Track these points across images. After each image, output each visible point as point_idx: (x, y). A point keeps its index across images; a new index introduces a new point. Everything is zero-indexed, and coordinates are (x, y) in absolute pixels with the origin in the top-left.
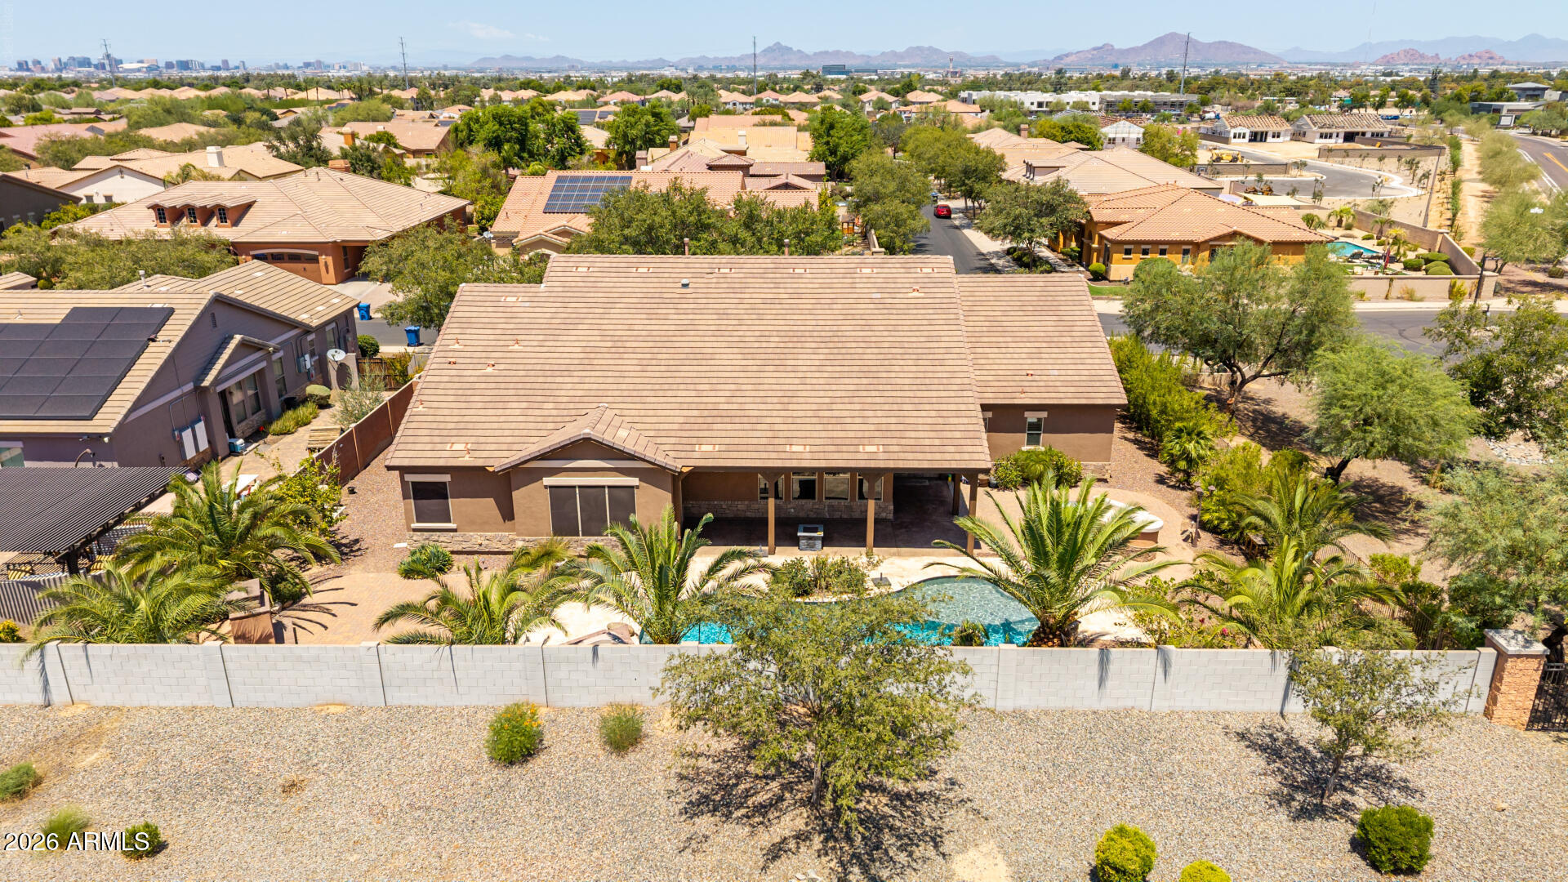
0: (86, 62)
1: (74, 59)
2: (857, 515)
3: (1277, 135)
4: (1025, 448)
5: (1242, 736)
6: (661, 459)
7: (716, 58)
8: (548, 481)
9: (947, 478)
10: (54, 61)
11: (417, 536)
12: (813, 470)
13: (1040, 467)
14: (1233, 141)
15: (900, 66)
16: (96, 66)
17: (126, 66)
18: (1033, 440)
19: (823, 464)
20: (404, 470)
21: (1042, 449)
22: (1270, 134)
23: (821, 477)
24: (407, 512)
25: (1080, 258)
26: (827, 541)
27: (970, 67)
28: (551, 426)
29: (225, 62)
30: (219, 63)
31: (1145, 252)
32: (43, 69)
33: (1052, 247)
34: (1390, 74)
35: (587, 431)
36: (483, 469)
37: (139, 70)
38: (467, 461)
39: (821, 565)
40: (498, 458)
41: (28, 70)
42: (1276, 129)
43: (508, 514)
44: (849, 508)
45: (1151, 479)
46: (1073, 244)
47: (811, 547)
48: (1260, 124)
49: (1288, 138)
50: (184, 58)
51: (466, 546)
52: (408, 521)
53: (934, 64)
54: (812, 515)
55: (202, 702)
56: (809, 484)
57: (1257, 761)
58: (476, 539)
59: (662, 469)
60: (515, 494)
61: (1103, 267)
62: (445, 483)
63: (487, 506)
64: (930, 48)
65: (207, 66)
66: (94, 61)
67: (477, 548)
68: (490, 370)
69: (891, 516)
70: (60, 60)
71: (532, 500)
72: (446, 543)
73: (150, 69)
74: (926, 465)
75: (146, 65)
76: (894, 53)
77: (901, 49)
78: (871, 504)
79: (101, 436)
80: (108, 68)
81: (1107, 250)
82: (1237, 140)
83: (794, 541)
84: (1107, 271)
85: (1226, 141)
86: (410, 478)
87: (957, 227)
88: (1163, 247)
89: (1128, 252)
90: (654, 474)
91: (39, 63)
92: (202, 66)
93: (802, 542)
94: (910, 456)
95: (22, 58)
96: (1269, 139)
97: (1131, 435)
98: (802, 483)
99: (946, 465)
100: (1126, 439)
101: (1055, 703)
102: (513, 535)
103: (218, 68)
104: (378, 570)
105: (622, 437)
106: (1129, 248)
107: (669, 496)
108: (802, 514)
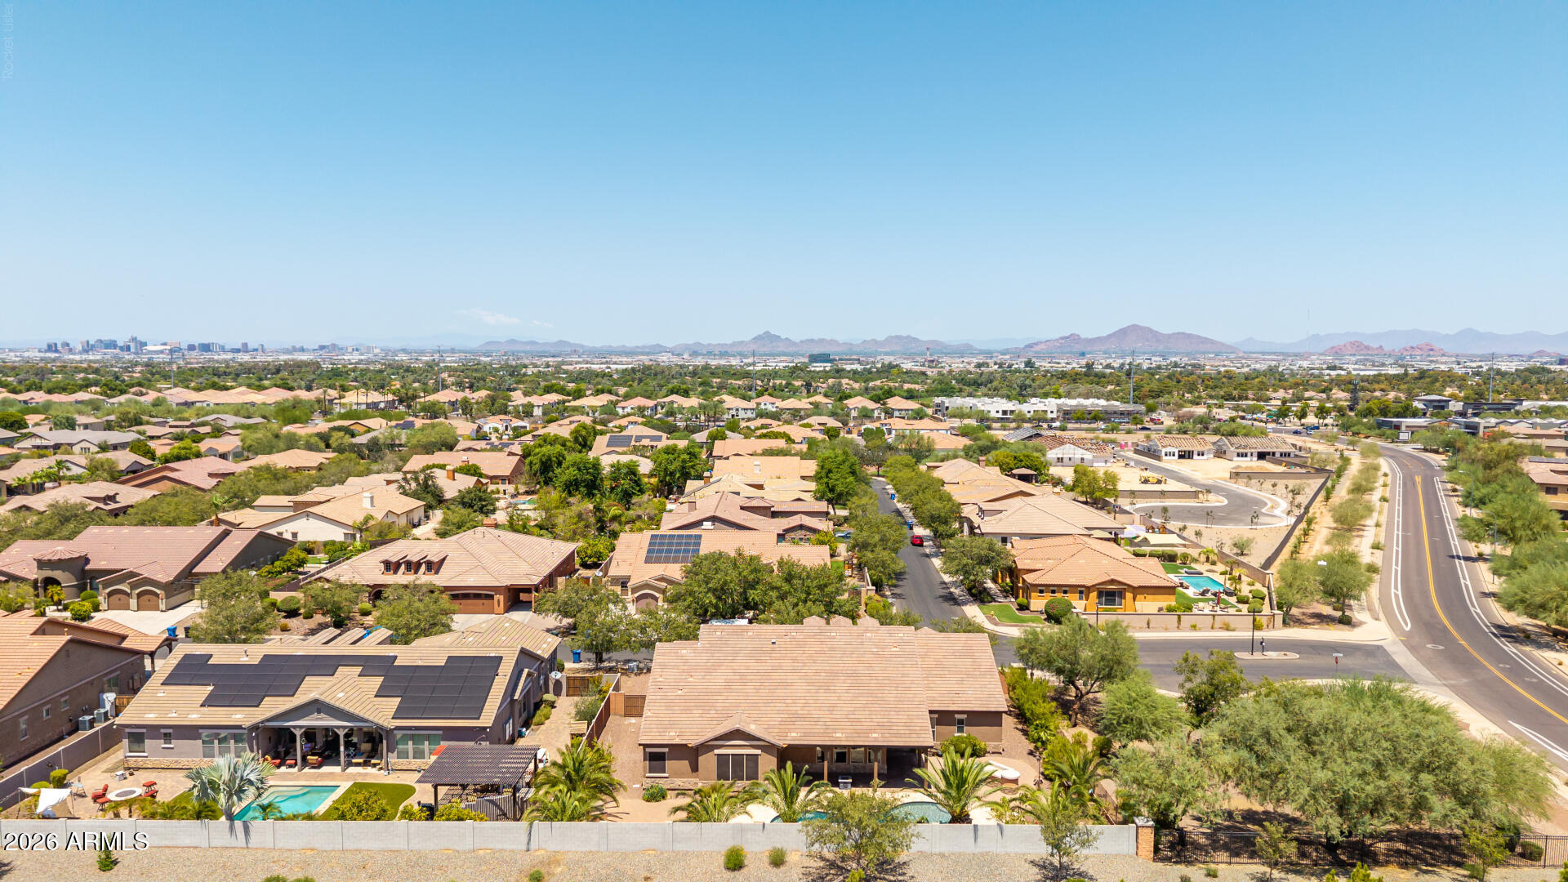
0: (112, 345)
1: (101, 341)
2: (868, 771)
3: (1201, 454)
4: (956, 735)
5: (1032, 862)
6: (773, 741)
7: (709, 345)
8: (717, 751)
9: (912, 750)
10: (81, 343)
11: (649, 780)
12: (844, 747)
13: (964, 746)
14: (1164, 458)
15: (880, 353)
16: (121, 348)
17: (150, 348)
18: (961, 730)
19: (852, 743)
20: (645, 746)
21: (965, 735)
22: (1195, 453)
23: (849, 751)
24: (645, 767)
25: (1012, 591)
26: (854, 785)
27: (946, 354)
28: (715, 723)
29: (245, 345)
30: (239, 346)
31: (1053, 592)
32: (71, 351)
33: (995, 580)
34: (1334, 368)
35: (737, 726)
36: (686, 745)
37: (162, 352)
38: (677, 741)
39: (852, 796)
40: (693, 741)
41: (56, 351)
42: (1200, 449)
43: (695, 768)
44: (864, 767)
45: (1025, 752)
46: (1008, 580)
47: (846, 788)
48: (1187, 444)
49: (1212, 456)
50: (206, 341)
51: (672, 786)
52: (645, 773)
53: (912, 351)
54: (845, 771)
55: (594, 849)
56: (841, 754)
57: (1036, 870)
58: (679, 782)
59: (773, 745)
60: (700, 758)
61: (1025, 601)
62: (664, 753)
63: (685, 765)
64: (908, 337)
65: (227, 347)
66: (120, 343)
67: (677, 787)
68: (680, 692)
69: (886, 772)
70: (88, 342)
71: (708, 762)
72: (664, 784)
73: (171, 351)
74: (902, 744)
75: (169, 347)
76: (875, 341)
77: (881, 337)
78: (876, 764)
79: (485, 728)
80: (132, 350)
81: (1028, 588)
82: (1168, 457)
83: (836, 784)
84: (1029, 603)
85: (1158, 458)
86: (648, 750)
87: (927, 556)
88: (1066, 589)
89: (1041, 592)
90: (769, 748)
91: (68, 345)
92: (223, 349)
93: (841, 785)
94: (895, 739)
95: (52, 341)
96: (1195, 457)
97: (1020, 727)
98: (838, 753)
99: (916, 744)
100: (1017, 729)
101: (956, 850)
102: (697, 780)
103: (238, 351)
104: (631, 798)
105: (752, 729)
106: (1042, 589)
107: (775, 759)
108: (839, 771)
